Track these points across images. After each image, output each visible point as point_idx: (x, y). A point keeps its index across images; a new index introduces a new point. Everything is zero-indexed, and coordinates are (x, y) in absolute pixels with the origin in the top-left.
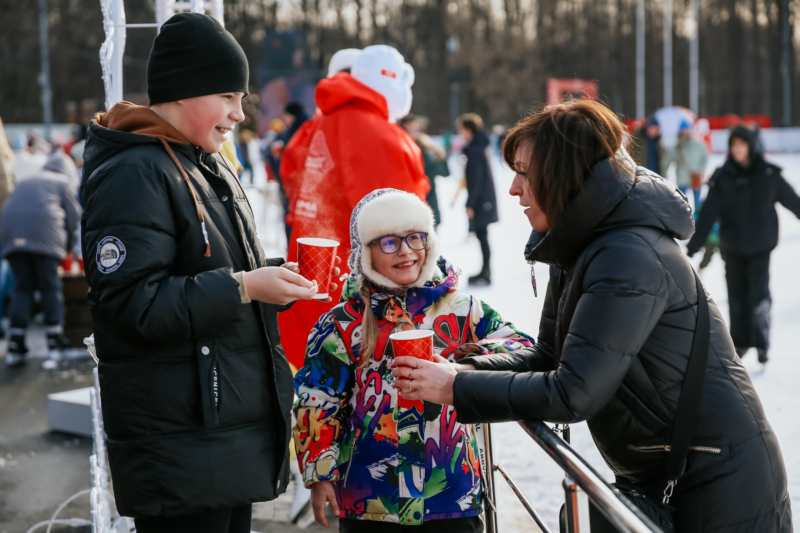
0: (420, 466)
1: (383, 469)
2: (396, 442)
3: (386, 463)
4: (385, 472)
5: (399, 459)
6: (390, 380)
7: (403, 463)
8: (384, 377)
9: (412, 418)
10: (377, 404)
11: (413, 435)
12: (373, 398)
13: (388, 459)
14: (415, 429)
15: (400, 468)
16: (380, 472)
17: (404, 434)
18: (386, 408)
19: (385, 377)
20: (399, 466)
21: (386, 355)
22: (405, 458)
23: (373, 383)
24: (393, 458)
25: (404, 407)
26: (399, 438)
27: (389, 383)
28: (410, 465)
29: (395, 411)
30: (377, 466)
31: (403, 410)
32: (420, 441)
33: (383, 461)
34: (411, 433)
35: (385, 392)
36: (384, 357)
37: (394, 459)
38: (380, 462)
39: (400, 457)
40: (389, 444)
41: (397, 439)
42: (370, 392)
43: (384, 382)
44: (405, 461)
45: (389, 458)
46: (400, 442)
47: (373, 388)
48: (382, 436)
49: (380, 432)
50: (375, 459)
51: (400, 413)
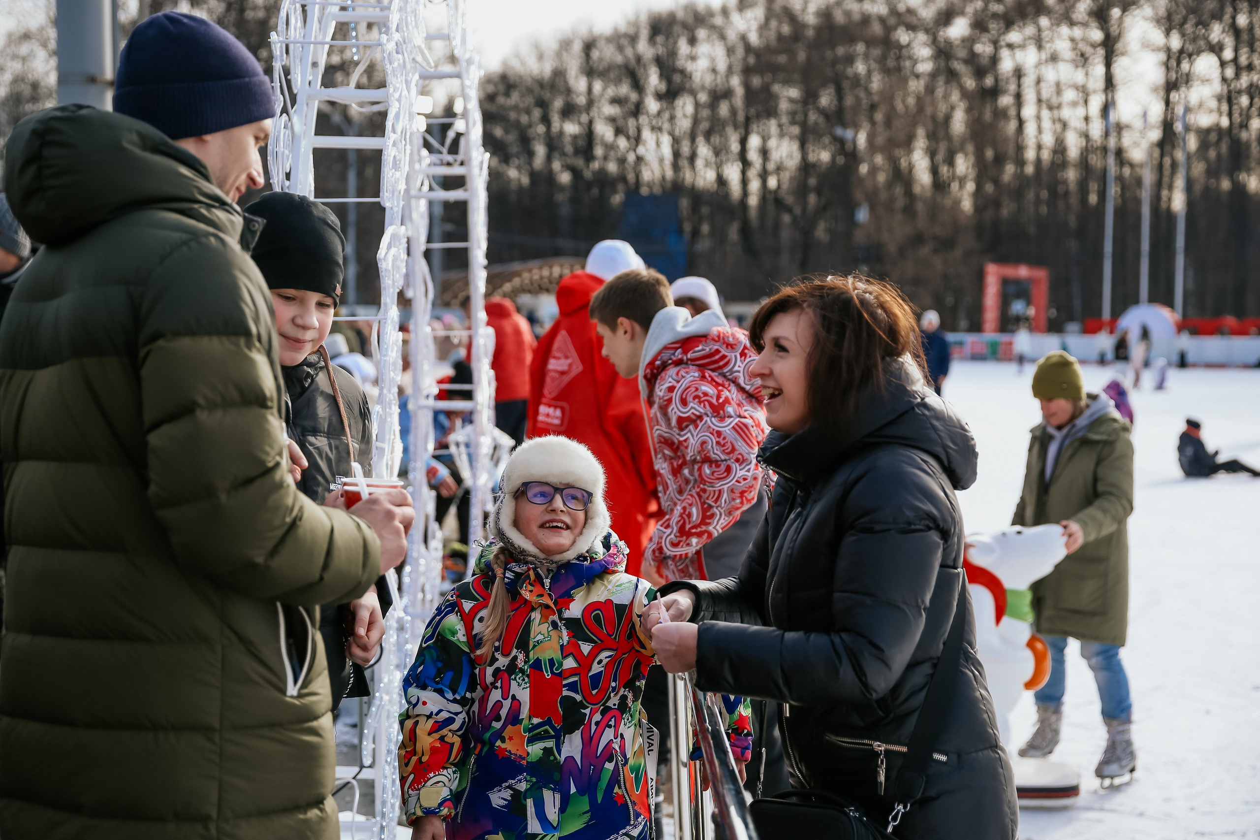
0: (554, 790)
1: (507, 794)
2: (524, 759)
3: (510, 787)
4: (509, 798)
5: (527, 781)
6: (520, 681)
7: (531, 786)
8: (513, 677)
9: (546, 731)
10: (504, 713)
11: (547, 751)
12: (498, 705)
13: (513, 782)
14: (550, 744)
15: (528, 793)
16: (502, 798)
17: (535, 750)
18: (514, 718)
19: (515, 678)
20: (527, 790)
21: (517, 648)
22: (534, 780)
23: (499, 684)
24: (518, 780)
25: (537, 717)
26: (528, 754)
27: (519, 685)
28: (540, 788)
29: (525, 722)
30: (500, 791)
31: (536, 721)
32: (555, 758)
33: (507, 784)
34: (546, 750)
35: (514, 697)
36: (514, 652)
37: (520, 781)
38: (503, 785)
39: (528, 778)
40: (514, 761)
41: (524, 755)
42: (496, 695)
43: (513, 683)
44: (534, 784)
45: (514, 779)
46: (529, 759)
47: (499, 691)
48: (505, 750)
49: (503, 746)
50: (496, 782)
51: (532, 724)
